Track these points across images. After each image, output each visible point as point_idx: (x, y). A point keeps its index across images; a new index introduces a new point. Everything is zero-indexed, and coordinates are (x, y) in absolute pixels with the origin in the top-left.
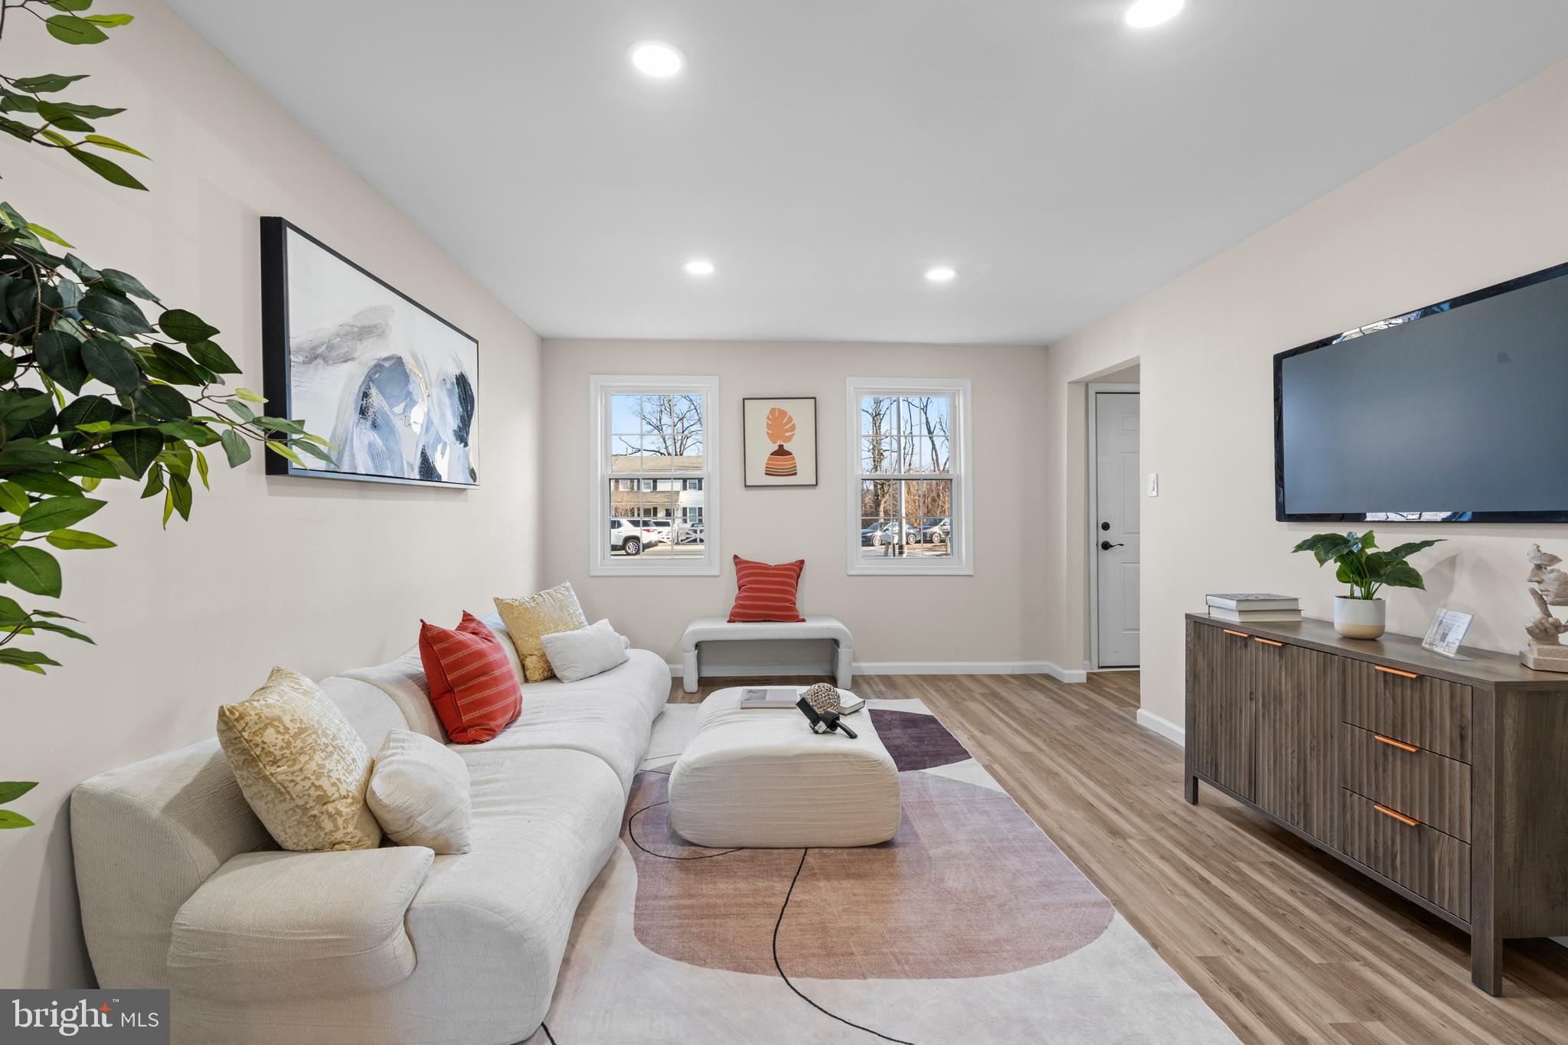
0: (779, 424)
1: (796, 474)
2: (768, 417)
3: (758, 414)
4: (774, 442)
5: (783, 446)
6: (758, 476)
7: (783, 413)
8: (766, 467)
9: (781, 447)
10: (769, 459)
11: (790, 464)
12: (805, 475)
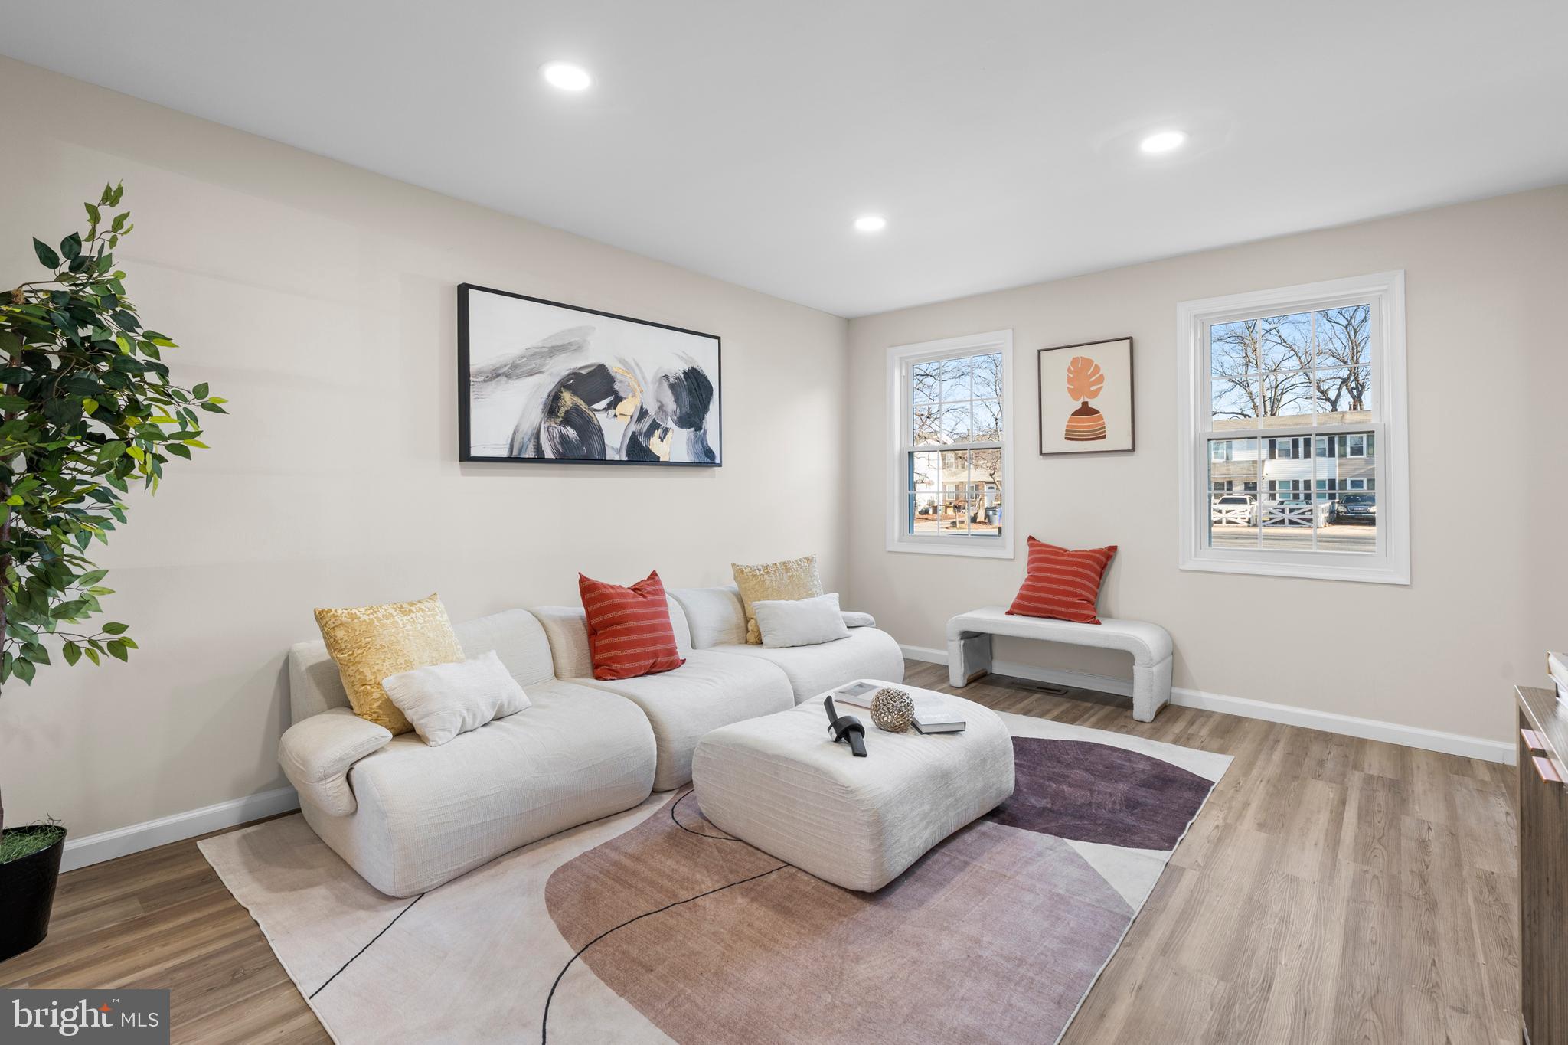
0: (1083, 376)
1: (1104, 437)
2: (1069, 370)
3: (1058, 366)
4: (1077, 399)
5: (1087, 402)
6: (1056, 441)
7: (1088, 362)
8: (1067, 431)
9: (1085, 404)
10: (1070, 421)
11: (1096, 426)
12: (1117, 435)
